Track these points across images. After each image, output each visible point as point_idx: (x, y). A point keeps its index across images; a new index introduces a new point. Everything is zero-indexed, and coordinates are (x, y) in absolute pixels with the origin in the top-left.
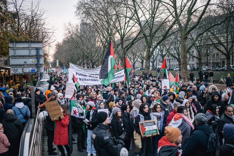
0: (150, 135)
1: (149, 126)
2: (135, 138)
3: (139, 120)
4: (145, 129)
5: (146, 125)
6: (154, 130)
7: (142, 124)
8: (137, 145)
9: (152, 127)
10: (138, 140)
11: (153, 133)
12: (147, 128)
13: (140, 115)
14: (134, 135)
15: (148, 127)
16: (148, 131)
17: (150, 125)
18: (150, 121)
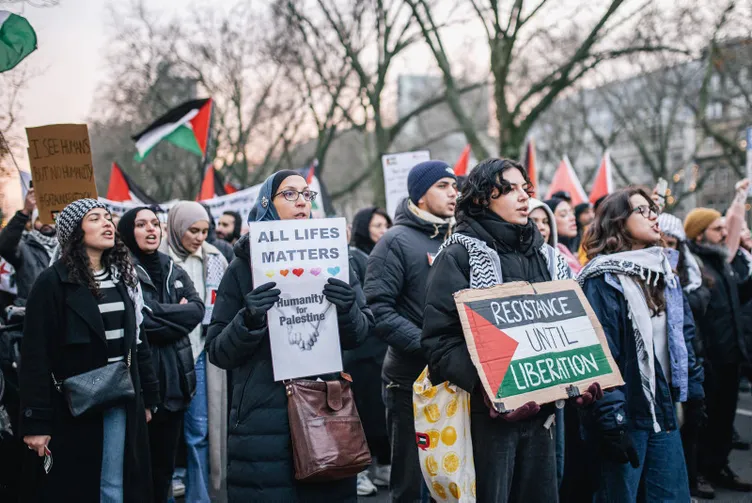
0: (558, 393)
1: (539, 326)
2: (421, 426)
3: (460, 277)
4: (514, 344)
5: (512, 315)
6: (579, 352)
7: (482, 309)
8: (438, 487)
9: (562, 333)
10: (449, 440)
11: (573, 378)
12: (525, 341)
13: (468, 240)
14: (418, 405)
15: (530, 327)
16: (533, 360)
17: (543, 320)
18: (542, 288)
